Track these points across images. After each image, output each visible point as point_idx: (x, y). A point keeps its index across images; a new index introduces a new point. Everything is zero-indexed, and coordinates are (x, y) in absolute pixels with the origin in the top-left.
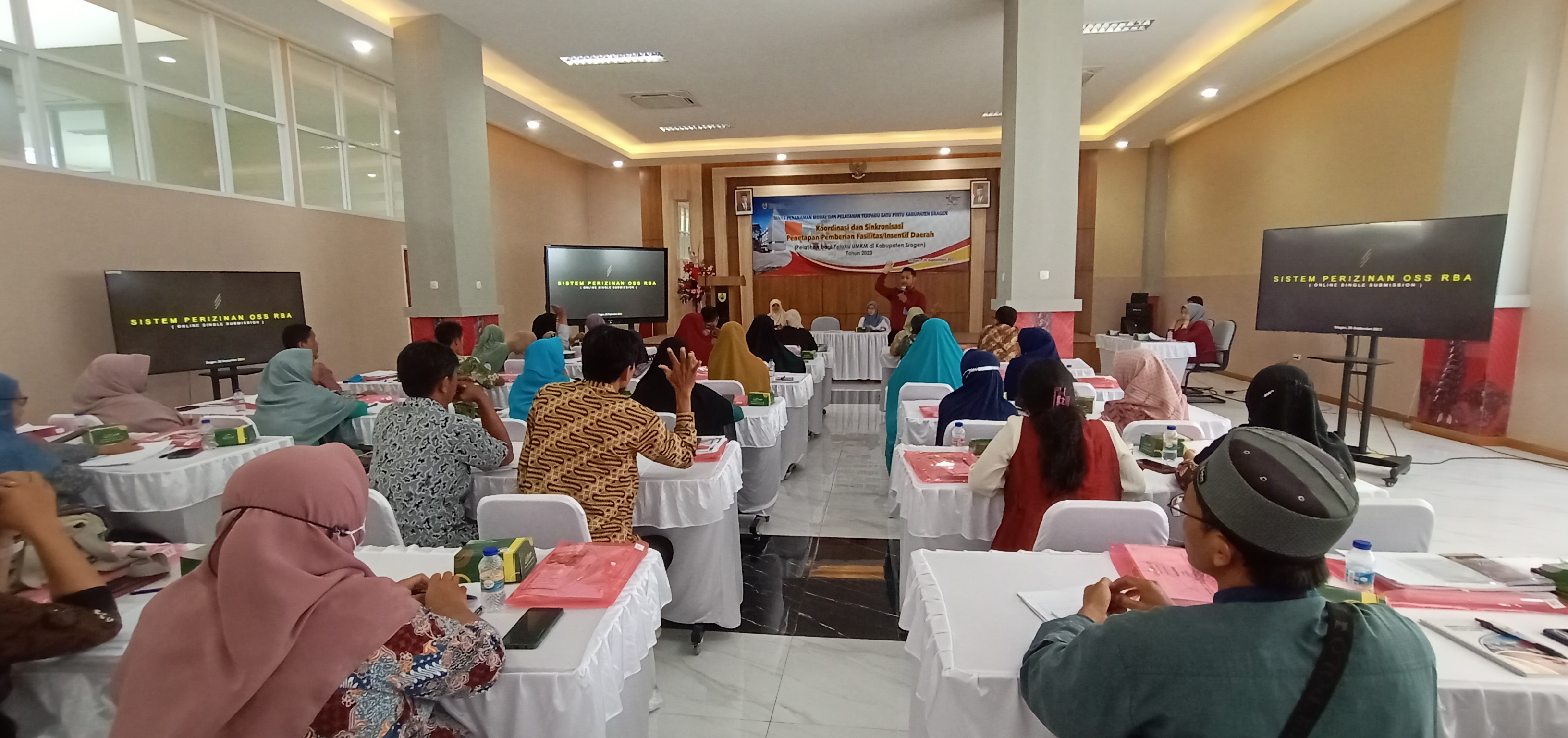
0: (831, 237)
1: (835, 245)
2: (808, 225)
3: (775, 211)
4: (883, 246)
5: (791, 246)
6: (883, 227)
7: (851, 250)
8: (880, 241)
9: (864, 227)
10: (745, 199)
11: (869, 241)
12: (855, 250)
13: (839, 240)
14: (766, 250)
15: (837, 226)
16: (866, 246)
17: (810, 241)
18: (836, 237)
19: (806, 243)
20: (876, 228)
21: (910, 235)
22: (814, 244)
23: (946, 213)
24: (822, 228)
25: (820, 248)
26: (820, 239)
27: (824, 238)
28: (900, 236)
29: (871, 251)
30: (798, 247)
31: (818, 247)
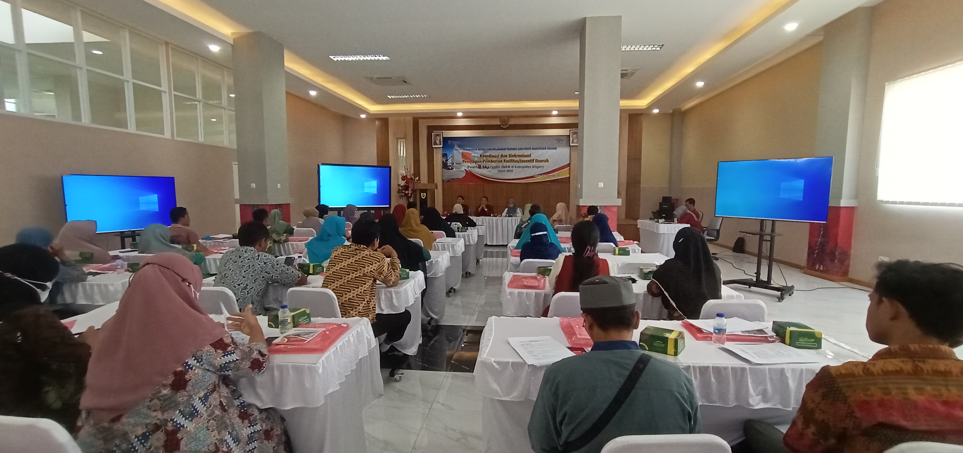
0: (489, 161)
1: (491, 167)
2: (476, 154)
3: (456, 145)
4: (519, 167)
5: (466, 166)
6: (519, 156)
7: (500, 169)
8: (517, 164)
9: (508, 156)
10: (438, 138)
11: (511, 164)
12: (503, 169)
13: (493, 163)
14: (450, 168)
15: (492, 155)
16: (509, 167)
17: (477, 163)
18: (492, 161)
19: (474, 165)
20: (515, 156)
21: (535, 161)
22: (478, 165)
23: (556, 149)
24: (484, 156)
25: (482, 168)
26: (482, 163)
27: (485, 162)
28: (529, 161)
29: (512, 170)
30: (469, 167)
31: (481, 167)
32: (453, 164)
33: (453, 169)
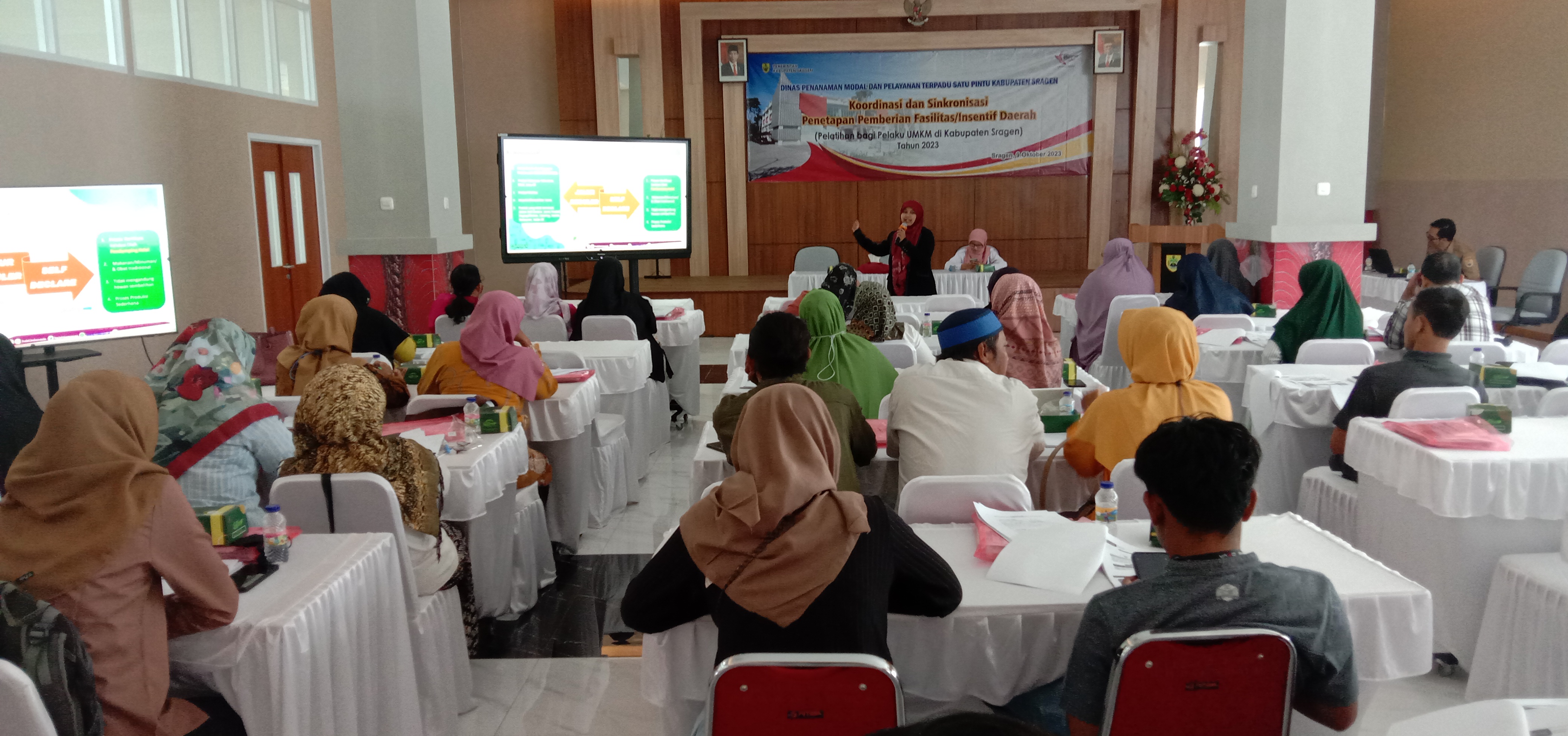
0: (874, 120)
1: (879, 133)
2: (837, 100)
3: (783, 75)
4: (955, 134)
5: (809, 134)
6: (957, 104)
7: (904, 141)
8: (951, 126)
9: (926, 104)
10: (735, 55)
11: (934, 127)
12: (912, 141)
13: (886, 124)
14: (769, 139)
15: (884, 101)
16: (929, 134)
17: (840, 126)
18: (882, 120)
19: (832, 129)
20: (945, 104)
21: (998, 117)
22: (846, 130)
23: (1056, 81)
24: (860, 106)
25: (856, 136)
26: (856, 124)
27: (862, 122)
28: (982, 117)
29: (937, 143)
30: (820, 134)
31: (852, 135)
32: (777, 127)
33: (777, 141)
